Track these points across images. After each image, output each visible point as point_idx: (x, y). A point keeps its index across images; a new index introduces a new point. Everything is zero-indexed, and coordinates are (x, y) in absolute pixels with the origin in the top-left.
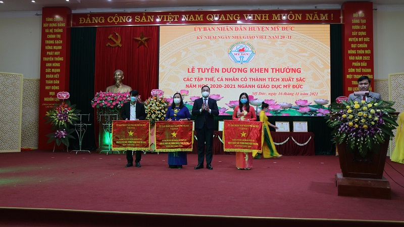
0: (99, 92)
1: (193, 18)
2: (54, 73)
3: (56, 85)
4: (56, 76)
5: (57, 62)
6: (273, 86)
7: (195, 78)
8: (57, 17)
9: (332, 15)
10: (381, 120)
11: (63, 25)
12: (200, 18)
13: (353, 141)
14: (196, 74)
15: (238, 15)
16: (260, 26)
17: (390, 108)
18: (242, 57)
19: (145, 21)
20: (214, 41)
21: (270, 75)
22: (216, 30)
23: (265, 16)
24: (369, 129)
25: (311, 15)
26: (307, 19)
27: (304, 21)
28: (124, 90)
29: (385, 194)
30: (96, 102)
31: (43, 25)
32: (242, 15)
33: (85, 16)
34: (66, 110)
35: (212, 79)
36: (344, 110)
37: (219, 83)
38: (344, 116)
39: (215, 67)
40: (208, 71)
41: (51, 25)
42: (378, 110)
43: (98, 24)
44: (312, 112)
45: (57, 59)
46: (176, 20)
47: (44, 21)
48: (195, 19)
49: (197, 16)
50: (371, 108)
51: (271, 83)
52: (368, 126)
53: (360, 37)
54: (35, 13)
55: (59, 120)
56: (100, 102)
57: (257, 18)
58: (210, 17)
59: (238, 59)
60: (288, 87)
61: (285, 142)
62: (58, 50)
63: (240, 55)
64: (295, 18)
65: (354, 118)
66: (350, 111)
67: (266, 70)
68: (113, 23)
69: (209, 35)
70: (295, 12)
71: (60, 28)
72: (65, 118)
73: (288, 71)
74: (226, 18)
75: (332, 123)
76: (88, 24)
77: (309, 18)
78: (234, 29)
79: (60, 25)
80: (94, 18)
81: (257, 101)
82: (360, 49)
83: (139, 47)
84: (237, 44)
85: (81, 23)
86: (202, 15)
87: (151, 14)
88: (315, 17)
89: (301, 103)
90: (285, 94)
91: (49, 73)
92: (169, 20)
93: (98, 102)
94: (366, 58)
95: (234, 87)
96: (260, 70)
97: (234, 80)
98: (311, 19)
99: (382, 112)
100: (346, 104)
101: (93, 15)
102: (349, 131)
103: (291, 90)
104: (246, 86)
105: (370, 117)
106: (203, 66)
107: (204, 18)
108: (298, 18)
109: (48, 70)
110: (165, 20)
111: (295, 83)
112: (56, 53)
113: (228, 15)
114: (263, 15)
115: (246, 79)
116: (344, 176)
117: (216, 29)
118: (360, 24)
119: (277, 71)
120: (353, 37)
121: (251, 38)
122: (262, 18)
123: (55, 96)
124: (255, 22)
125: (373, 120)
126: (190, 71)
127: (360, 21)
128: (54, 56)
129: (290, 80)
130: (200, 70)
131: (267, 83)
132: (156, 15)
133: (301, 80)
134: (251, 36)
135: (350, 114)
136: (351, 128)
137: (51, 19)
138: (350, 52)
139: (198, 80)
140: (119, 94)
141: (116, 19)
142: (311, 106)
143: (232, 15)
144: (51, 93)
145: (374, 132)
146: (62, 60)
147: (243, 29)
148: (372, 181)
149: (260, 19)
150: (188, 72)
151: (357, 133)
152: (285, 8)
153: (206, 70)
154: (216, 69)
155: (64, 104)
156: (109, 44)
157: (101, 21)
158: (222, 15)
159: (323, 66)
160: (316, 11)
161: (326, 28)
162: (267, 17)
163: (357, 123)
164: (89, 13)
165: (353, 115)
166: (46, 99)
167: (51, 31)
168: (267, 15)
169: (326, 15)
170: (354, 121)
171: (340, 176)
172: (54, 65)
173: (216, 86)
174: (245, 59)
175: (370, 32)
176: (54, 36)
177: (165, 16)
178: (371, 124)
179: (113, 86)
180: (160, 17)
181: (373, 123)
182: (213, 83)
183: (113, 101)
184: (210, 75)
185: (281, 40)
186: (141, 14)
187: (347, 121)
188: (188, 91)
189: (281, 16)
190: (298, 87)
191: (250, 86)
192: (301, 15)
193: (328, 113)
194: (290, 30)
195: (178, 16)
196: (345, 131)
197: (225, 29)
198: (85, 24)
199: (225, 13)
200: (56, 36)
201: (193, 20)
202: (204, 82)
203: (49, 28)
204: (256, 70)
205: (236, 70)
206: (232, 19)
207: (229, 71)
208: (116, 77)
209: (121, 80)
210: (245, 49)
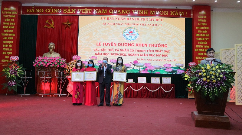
0: (39, 56)
1: (100, 11)
2: (9, 44)
3: (10, 51)
4: (10, 46)
5: (11, 37)
6: (150, 55)
7: (101, 49)
8: (12, 8)
9: (186, 12)
10: (224, 77)
11: (16, 13)
12: (105, 11)
13: (206, 91)
14: (102, 47)
15: (129, 11)
16: (143, 18)
17: (230, 69)
18: (131, 37)
19: (70, 12)
20: (114, 26)
21: (148, 48)
23: (146, 11)
24: (216, 83)
25: (174, 12)
26: (171, 15)
27: (169, 16)
28: (55, 56)
29: (226, 126)
30: (36, 63)
31: (2, 12)
32: (131, 11)
33: (31, 8)
34: (16, 68)
35: (112, 50)
36: (200, 70)
37: (116, 52)
38: (200, 74)
40: (109, 44)
41: (7, 13)
42: (223, 71)
43: (40, 13)
44: (173, 71)
45: (11, 35)
46: (90, 12)
47: (3, 10)
48: (102, 12)
49: (103, 10)
50: (218, 69)
51: (149, 53)
52: (216, 81)
53: (203, 26)
55: (11, 74)
56: (39, 63)
57: (141, 13)
58: (111, 11)
59: (129, 38)
60: (159, 55)
61: (157, 90)
62: (12, 29)
63: (130, 35)
64: (164, 14)
65: (206, 75)
66: (204, 70)
67: (146, 45)
68: (49, 13)
69: (111, 22)
70: (164, 10)
71: (14, 15)
72: (15, 73)
73: (159, 46)
74: (121, 12)
75: (192, 78)
76: (33, 13)
78: (126, 19)
79: (13, 13)
80: (36, 9)
81: (140, 64)
82: (203, 33)
83: (65, 28)
84: (128, 28)
85: (28, 12)
86: (106, 10)
87: (74, 8)
88: (176, 14)
89: (167, 66)
90: (158, 60)
91: (5, 44)
92: (85, 12)
93: (37, 63)
94: (206, 39)
95: (126, 55)
97: (126, 50)
98: (174, 14)
99: (225, 72)
100: (201, 66)
101: (36, 7)
102: (203, 84)
103: (161, 58)
104: (133, 55)
105: (217, 75)
106: (107, 42)
107: (108, 11)
108: (166, 14)
109: (5, 42)
110: (83, 12)
111: (163, 53)
112: (11, 31)
113: (123, 10)
114: (145, 11)
115: (133, 51)
116: (199, 114)
117: (115, 19)
118: (203, 19)
119: (153, 46)
120: (199, 26)
122: (143, 13)
123: (9, 59)
124: (139, 15)
125: (219, 77)
126: (98, 44)
127: (203, 17)
128: (9, 33)
129: (160, 51)
130: (105, 44)
131: (146, 53)
132: (77, 9)
133: (167, 51)
134: (137, 24)
135: (204, 72)
136: (204, 82)
137: (7, 9)
138: (197, 35)
139: (103, 50)
140: (51, 58)
141: (51, 11)
142: (173, 68)
143: (125, 10)
144: (6, 57)
145: (220, 85)
146: (15, 35)
147: (132, 19)
148: (217, 117)
149: (142, 13)
150: (97, 45)
151: (209, 86)
152: (158, 7)
153: (108, 44)
154: (114, 43)
155: (15, 64)
156: (46, 26)
157: (42, 11)
158: (119, 10)
159: (180, 44)
160: (177, 10)
161: (183, 20)
162: (147, 12)
163: (209, 79)
164: (33, 6)
165: (206, 73)
166: (3, 61)
167: (7, 16)
168: (147, 11)
169: (183, 12)
170: (207, 78)
171: (196, 113)
172: (9, 38)
173: (115, 54)
174: (133, 37)
175: (209, 24)
176: (9, 20)
177: (83, 10)
178: (218, 79)
179: (48, 53)
180: (80, 10)
181: (219, 79)
182: (112, 52)
183: (47, 62)
184: (110, 47)
185: (155, 26)
186: (67, 8)
187: (202, 77)
188: (96, 57)
189: (155, 12)
190: (165, 56)
191: (136, 55)
192: (167, 12)
193: (184, 72)
194: (161, 21)
195: (91, 10)
196: (200, 84)
197: (121, 19)
198: (30, 13)
199: (121, 9)
200: (11, 20)
201: (101, 13)
202: (106, 52)
203: (6, 14)
204: (139, 45)
205: (127, 44)
206: (125, 13)
207: (123, 45)
208: (50, 47)
209: (53, 49)
210: (133, 32)
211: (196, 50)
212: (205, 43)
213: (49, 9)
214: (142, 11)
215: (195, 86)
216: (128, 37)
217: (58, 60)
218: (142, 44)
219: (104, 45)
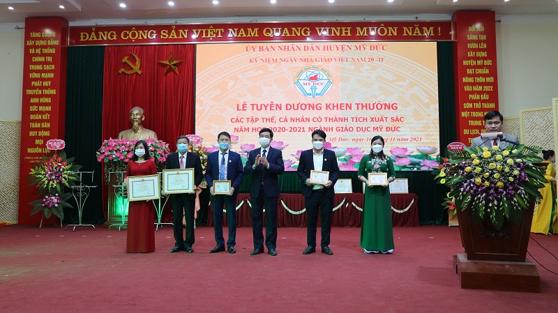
0: (109, 139)
1: (244, 33)
2: (42, 113)
3: (45, 129)
4: (45, 117)
5: (47, 96)
6: (359, 129)
7: (248, 119)
8: (48, 32)
9: (439, 28)
10: (523, 174)
11: (56, 43)
12: (254, 33)
13: (482, 207)
14: (249, 113)
15: (308, 29)
16: (339, 44)
17: (535, 157)
18: (314, 88)
19: (176, 37)
20: (274, 65)
21: (354, 112)
22: (276, 51)
23: (346, 30)
24: (505, 188)
25: (411, 28)
26: (405, 34)
27: (400, 37)
29: (532, 284)
30: (104, 153)
31: (26, 43)
32: (313, 28)
33: (88, 30)
34: (59, 166)
35: (272, 120)
36: (468, 161)
37: (282, 125)
38: (468, 169)
39: (275, 103)
40: (266, 107)
41: (38, 43)
42: (518, 160)
43: (109, 41)
44: (413, 164)
45: (46, 92)
46: (220, 36)
47: (27, 38)
48: (247, 34)
49: (250, 30)
50: (507, 156)
51: (355, 125)
52: (505, 184)
53: (479, 58)
54: (15, 25)
55: (49, 181)
56: (109, 153)
57: (335, 33)
58: (268, 31)
59: (309, 91)
60: (379, 129)
62: (48, 79)
63: (312, 84)
64: (388, 33)
65: (482, 172)
66: (476, 161)
67: (349, 106)
68: (130, 40)
69: (267, 57)
70: (387, 24)
71: (52, 47)
72: (57, 178)
73: (379, 106)
74: (291, 33)
75: (450, 179)
76: (93, 42)
77: (407, 33)
78: (302, 48)
79: (50, 43)
80: (101, 33)
82: (479, 75)
83: (166, 74)
84: (307, 69)
85: (82, 40)
86: (256, 29)
87: (184, 27)
88: (415, 32)
89: (399, 153)
91: (34, 113)
92: (209, 36)
93: (106, 154)
94: (487, 88)
95: (304, 131)
96: (341, 106)
97: (303, 120)
98: (410, 34)
99: (524, 163)
100: (470, 152)
101: (100, 29)
102: (475, 191)
103: (384, 134)
105: (507, 169)
106: (259, 101)
107: (260, 32)
108: (392, 33)
109: (33, 108)
110: (204, 36)
111: (389, 124)
112: (45, 84)
113: (294, 29)
114: (344, 29)
115: (319, 120)
116: (469, 259)
117: (277, 49)
118: (479, 42)
119: (364, 108)
120: (470, 59)
121: (327, 61)
122: (341, 33)
123: (44, 146)
124: (332, 38)
125: (511, 175)
126: (241, 107)
127: (478, 37)
128: (42, 88)
129: (382, 120)
130: (255, 107)
131: (349, 124)
132: (190, 28)
133: (397, 120)
134: (327, 58)
135: (476, 165)
136: (478, 187)
137: (37, 35)
138: (465, 80)
139: (252, 120)
141: (134, 35)
142: (412, 156)
143: (299, 29)
144: (37, 142)
145: (513, 192)
146: (55, 93)
147: (314, 48)
148: (510, 265)
149: (338, 34)
150: (238, 109)
151: (488, 195)
152: (373, 19)
153: (263, 107)
154: (277, 105)
155: (57, 158)
156: (122, 70)
157: (112, 37)
158: (286, 29)
159: (428, 101)
160: (417, 23)
161: (433, 46)
162: (349, 32)
163: (488, 179)
164: (94, 26)
165: (482, 167)
166: (30, 150)
167: (38, 51)
168: (349, 28)
169: (431, 28)
170: (483, 177)
171: (462, 258)
172: (42, 100)
173: (278, 129)
174: (319, 89)
175: (492, 52)
176: (42, 59)
177: (204, 30)
178: (508, 180)
179: (129, 130)
180: (197, 32)
181: (511, 179)
182: (273, 125)
183: (128, 152)
184: (268, 114)
185: (369, 63)
186: (169, 28)
187: (472, 177)
188: (238, 137)
189: (368, 30)
190: (393, 129)
191: (326, 129)
192: (396, 28)
193: (437, 165)
194: (382, 50)
195: (223, 30)
196: (469, 191)
197: (290, 49)
198: (88, 42)
199: (289, 26)
200: (45, 59)
201: (244, 35)
202: (259, 124)
203: (36, 47)
204: (334, 106)
205: (306, 106)
206: (299, 35)
207: (296, 108)
208: (132, 117)
209: (140, 121)
210: (318, 76)
211: (464, 114)
212: (486, 97)
213: (128, 32)
215: (459, 196)
216: (308, 89)
217: (152, 145)
218: (341, 104)
219: (253, 109)
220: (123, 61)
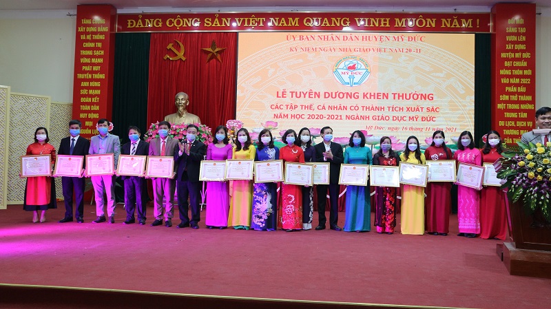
0: (155, 122)
1: (285, 22)
2: (92, 96)
3: (95, 112)
4: (94, 100)
5: (97, 80)
6: (395, 118)
7: (287, 106)
8: (97, 18)
9: (478, 20)
11: (106, 29)
12: (294, 22)
13: (533, 199)
14: (288, 100)
15: (348, 19)
16: (378, 35)
18: (351, 77)
19: (219, 25)
20: (314, 54)
21: (391, 102)
23: (385, 20)
25: (449, 20)
26: (443, 26)
27: (438, 29)
30: (151, 136)
31: (77, 29)
32: (352, 18)
33: (135, 17)
35: (310, 107)
36: (521, 156)
37: (320, 113)
38: (521, 163)
39: (314, 91)
40: (305, 95)
41: (89, 29)
43: (153, 28)
45: (96, 76)
46: (261, 25)
47: (79, 24)
48: (287, 23)
51: (391, 114)
53: (517, 51)
54: (66, 12)
57: (374, 24)
58: (308, 21)
59: (347, 80)
60: (415, 119)
62: (98, 64)
63: (350, 74)
64: (426, 24)
65: (536, 166)
66: (530, 156)
67: (386, 96)
68: (174, 28)
69: (307, 46)
70: (426, 16)
71: (101, 33)
73: (416, 97)
74: (330, 23)
76: (140, 29)
77: (445, 25)
78: (341, 38)
79: (100, 29)
80: (147, 20)
81: (372, 138)
82: (516, 68)
83: (209, 61)
84: (346, 59)
85: (129, 27)
86: (297, 19)
87: (227, 16)
88: (454, 24)
90: (411, 129)
91: (85, 96)
94: (524, 81)
95: (341, 119)
96: (378, 96)
97: (340, 108)
98: (449, 26)
100: (524, 147)
101: (146, 16)
102: (527, 184)
103: (418, 124)
104: (357, 117)
106: (298, 89)
107: (301, 22)
108: (430, 24)
109: (84, 92)
110: (246, 25)
111: (426, 114)
112: (95, 68)
113: (334, 19)
114: (382, 19)
115: (356, 108)
116: (517, 248)
117: (316, 38)
118: (518, 34)
119: (401, 98)
120: (508, 51)
121: (365, 50)
122: (380, 24)
124: (369, 29)
126: (280, 95)
127: (518, 30)
128: (92, 72)
129: (418, 109)
130: (294, 94)
131: (386, 113)
132: (233, 17)
133: (433, 110)
134: (365, 48)
135: (530, 160)
136: (530, 181)
137: (88, 22)
138: (502, 72)
139: (291, 107)
140: (183, 125)
141: (178, 23)
143: (339, 19)
144: (87, 123)
146: (104, 77)
147: (353, 38)
149: (377, 25)
150: (278, 97)
151: (540, 188)
152: (411, 10)
153: (302, 95)
154: (316, 93)
156: (167, 56)
157: (158, 24)
158: (326, 19)
159: (464, 92)
160: (455, 15)
161: (471, 38)
162: (388, 22)
163: (541, 174)
164: (140, 14)
165: (535, 162)
167: (89, 37)
168: (388, 19)
169: (470, 20)
170: (536, 171)
171: (510, 246)
172: (92, 84)
173: (316, 117)
174: (357, 78)
175: (531, 45)
176: (92, 45)
177: (246, 19)
179: (174, 114)
180: (239, 20)
182: (311, 112)
183: (174, 135)
184: (307, 101)
185: (406, 54)
186: (212, 16)
187: (525, 171)
188: (277, 123)
189: (406, 21)
190: (429, 119)
191: (363, 118)
192: (434, 20)
194: (420, 42)
196: (521, 184)
197: (329, 39)
198: (135, 29)
199: (329, 16)
200: (95, 45)
201: (285, 25)
202: (298, 111)
203: (86, 33)
204: (371, 95)
205: (344, 94)
206: (338, 25)
207: (334, 96)
208: (178, 102)
209: (185, 106)
210: (356, 66)
211: (500, 106)
212: (523, 90)
213: (173, 20)
214: (378, 19)
215: (510, 188)
216: (346, 78)
218: (378, 94)
220: (168, 48)
